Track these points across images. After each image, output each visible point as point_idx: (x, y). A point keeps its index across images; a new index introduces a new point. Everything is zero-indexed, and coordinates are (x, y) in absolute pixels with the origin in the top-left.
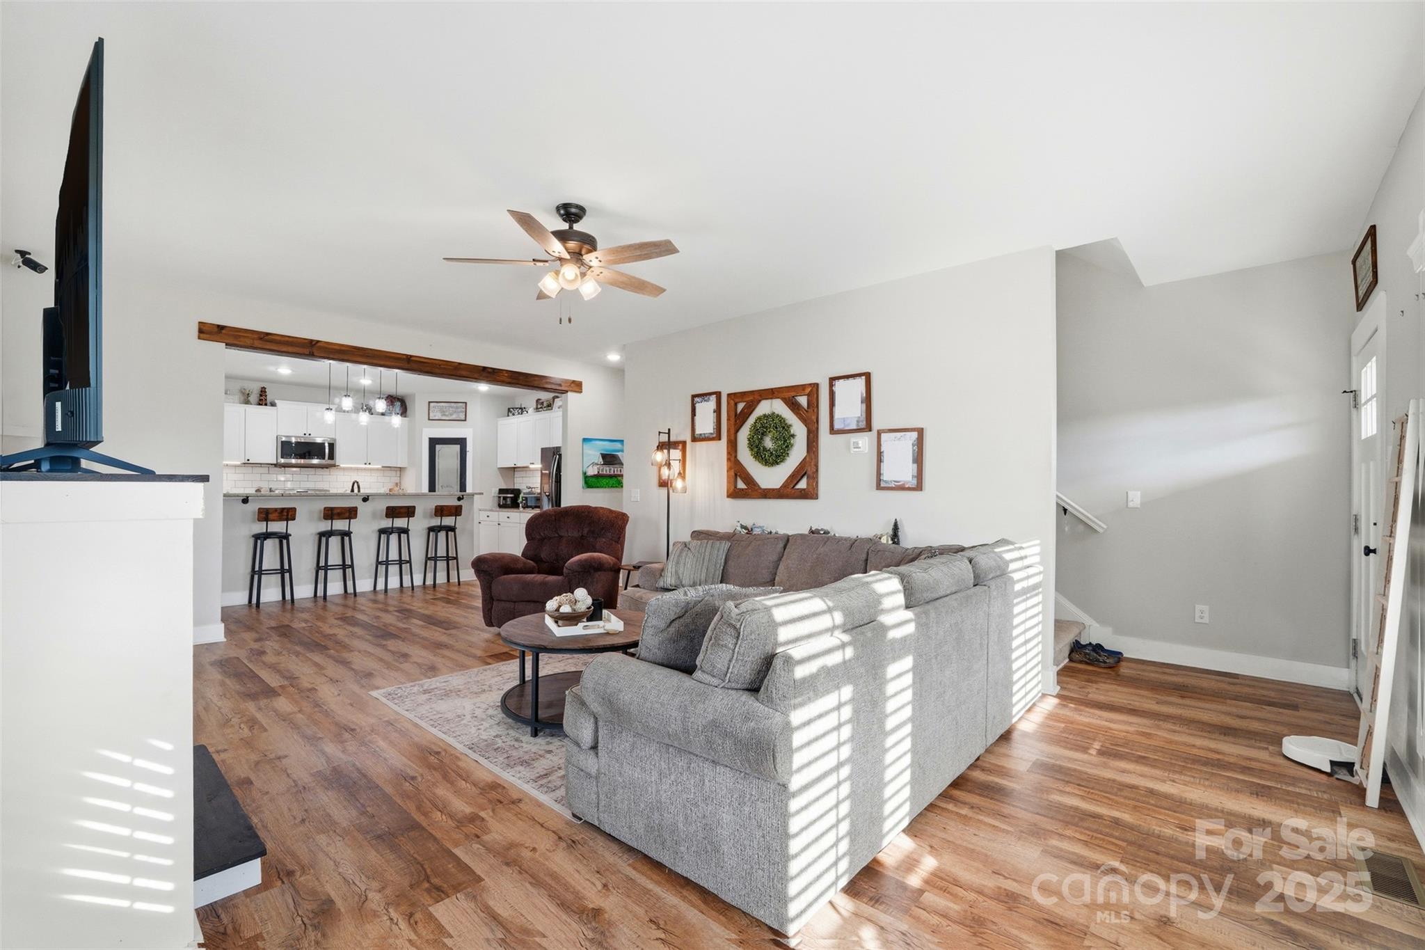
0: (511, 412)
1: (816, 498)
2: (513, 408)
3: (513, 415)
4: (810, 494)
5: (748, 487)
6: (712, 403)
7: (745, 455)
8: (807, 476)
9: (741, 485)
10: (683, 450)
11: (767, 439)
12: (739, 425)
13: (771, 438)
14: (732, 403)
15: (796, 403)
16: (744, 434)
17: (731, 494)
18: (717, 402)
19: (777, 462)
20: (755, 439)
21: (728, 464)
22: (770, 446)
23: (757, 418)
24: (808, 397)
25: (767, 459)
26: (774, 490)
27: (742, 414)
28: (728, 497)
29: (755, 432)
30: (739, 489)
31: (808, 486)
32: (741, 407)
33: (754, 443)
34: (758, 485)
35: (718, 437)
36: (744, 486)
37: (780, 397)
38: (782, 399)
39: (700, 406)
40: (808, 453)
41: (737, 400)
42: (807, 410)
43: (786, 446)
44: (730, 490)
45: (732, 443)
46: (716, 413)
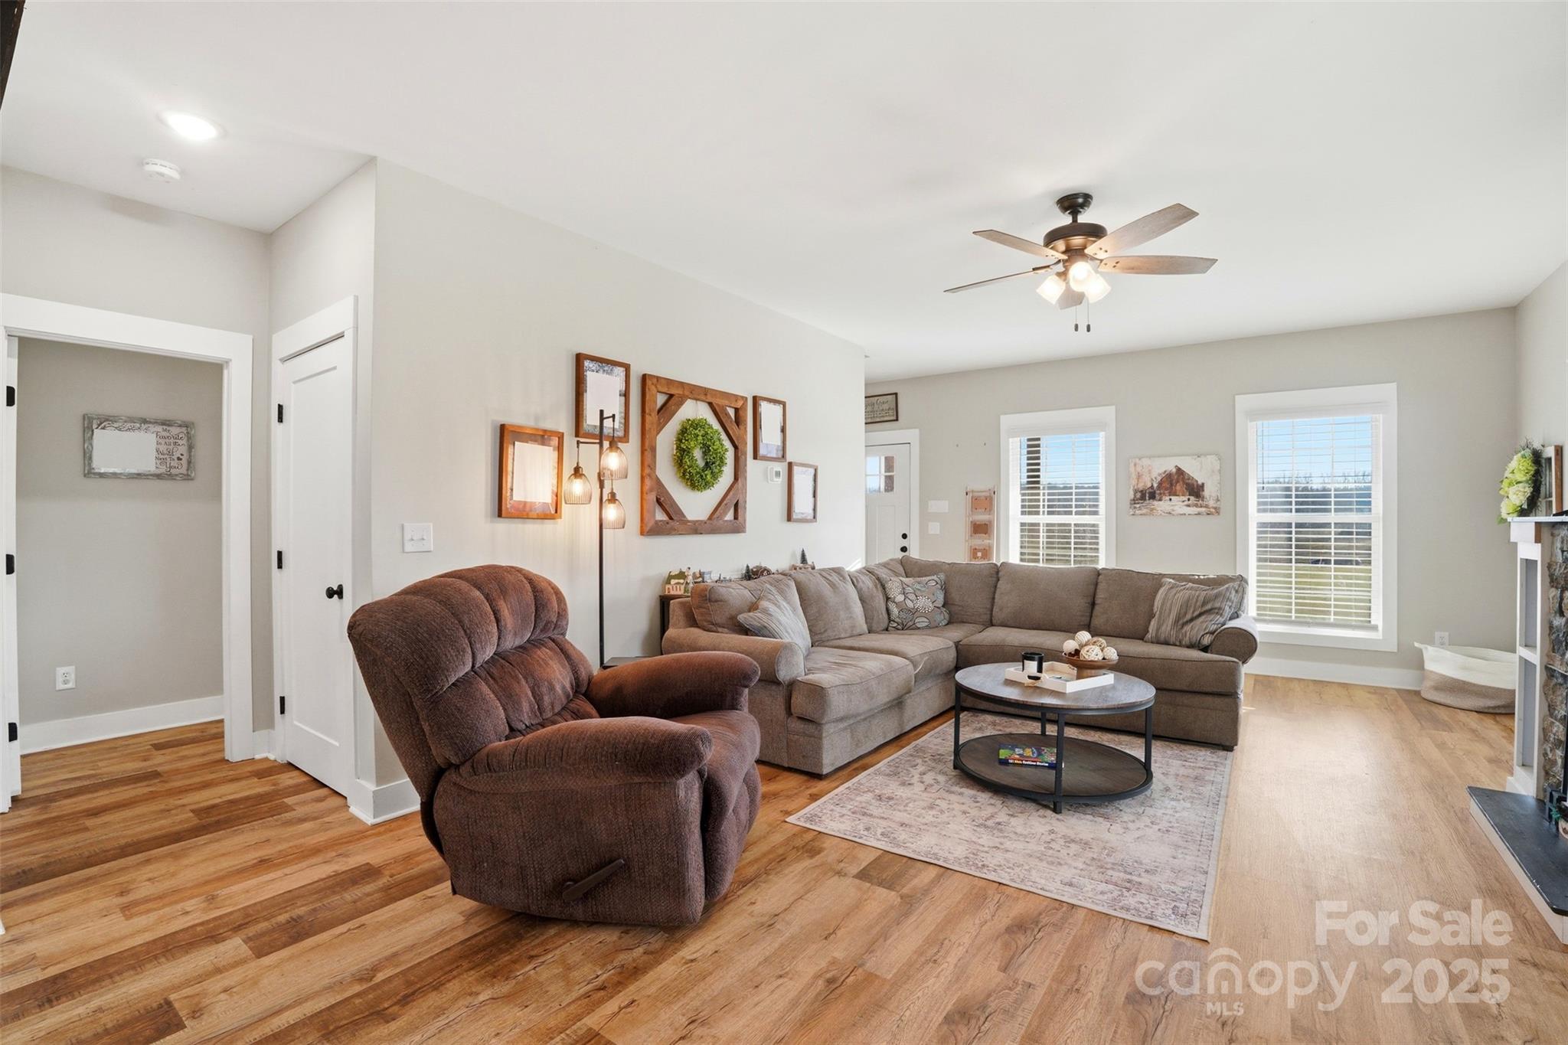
1: (744, 532)
4: (737, 527)
5: (671, 518)
6: (617, 379)
7: (665, 471)
8: (736, 506)
9: (660, 516)
10: (560, 449)
11: (697, 454)
12: (661, 427)
13: (703, 452)
14: (647, 390)
15: (727, 415)
16: (665, 441)
17: (650, 530)
18: (626, 381)
19: (707, 485)
20: (684, 450)
21: (648, 482)
22: (701, 463)
23: (684, 422)
24: (737, 410)
25: (696, 480)
26: (705, 523)
27: (666, 411)
28: (642, 533)
29: (681, 441)
30: (657, 522)
31: (736, 518)
32: (661, 399)
33: (682, 456)
34: (684, 516)
35: (625, 438)
36: (665, 518)
37: (710, 401)
38: (710, 404)
39: (594, 378)
40: (736, 478)
41: (660, 389)
42: (738, 426)
43: (719, 465)
44: (650, 524)
45: (647, 451)
46: (623, 398)
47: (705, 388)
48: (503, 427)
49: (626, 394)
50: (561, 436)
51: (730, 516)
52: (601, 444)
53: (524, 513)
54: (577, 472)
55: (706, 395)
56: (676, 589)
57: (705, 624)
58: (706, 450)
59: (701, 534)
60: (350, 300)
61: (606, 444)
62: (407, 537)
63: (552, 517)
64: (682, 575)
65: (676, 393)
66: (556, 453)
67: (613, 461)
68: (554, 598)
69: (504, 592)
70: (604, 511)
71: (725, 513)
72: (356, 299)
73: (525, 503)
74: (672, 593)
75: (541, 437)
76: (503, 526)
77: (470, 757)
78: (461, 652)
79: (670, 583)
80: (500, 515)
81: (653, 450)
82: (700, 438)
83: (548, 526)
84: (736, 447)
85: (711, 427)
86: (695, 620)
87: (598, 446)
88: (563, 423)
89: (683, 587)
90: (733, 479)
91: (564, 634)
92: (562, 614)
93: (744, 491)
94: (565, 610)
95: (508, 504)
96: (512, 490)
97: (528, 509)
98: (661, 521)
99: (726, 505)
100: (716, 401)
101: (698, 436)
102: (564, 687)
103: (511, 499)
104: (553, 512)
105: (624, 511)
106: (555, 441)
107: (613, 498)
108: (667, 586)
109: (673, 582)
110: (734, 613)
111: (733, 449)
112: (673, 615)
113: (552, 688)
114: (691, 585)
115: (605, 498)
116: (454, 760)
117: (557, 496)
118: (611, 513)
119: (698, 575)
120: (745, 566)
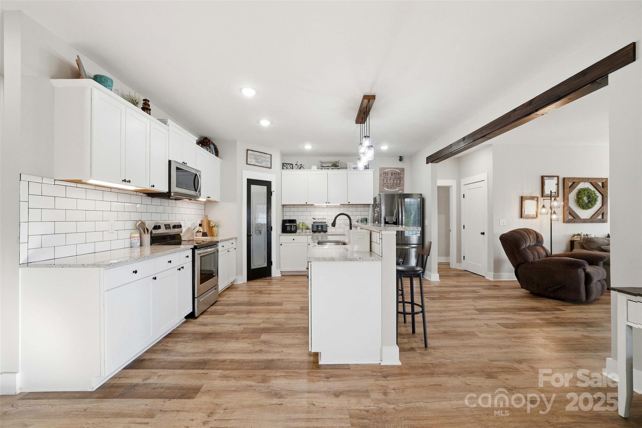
0: (285, 166)
2: (286, 164)
3: (287, 168)
4: (603, 221)
5: (574, 218)
6: (555, 181)
7: (572, 204)
8: (603, 214)
9: (570, 217)
10: (537, 201)
11: (585, 199)
12: (570, 192)
13: (588, 198)
14: (565, 182)
15: (598, 185)
16: (572, 196)
17: (566, 221)
18: (558, 180)
19: (589, 208)
20: (580, 198)
21: (566, 208)
22: (586, 201)
23: (579, 189)
24: (603, 183)
25: (585, 207)
26: (589, 219)
27: (572, 187)
28: (564, 222)
29: (578, 195)
30: (569, 219)
31: (603, 217)
32: (570, 184)
33: (579, 200)
34: (580, 217)
35: (558, 196)
36: (572, 218)
37: (590, 182)
38: (591, 183)
39: (547, 182)
40: (603, 205)
41: (570, 181)
42: (603, 188)
43: (594, 201)
44: (566, 220)
45: (565, 199)
46: (557, 185)
47: (588, 178)
48: (522, 197)
49: (558, 184)
50: (538, 198)
51: (600, 217)
52: (551, 199)
53: (528, 217)
54: (544, 206)
55: (589, 180)
56: (576, 238)
57: (588, 248)
58: (589, 197)
59: (587, 223)
60: (487, 174)
61: (553, 199)
62: (500, 222)
63: (536, 218)
64: (579, 235)
65: (575, 182)
66: (536, 202)
67: (555, 204)
68: (540, 236)
69: (530, 233)
70: (552, 216)
71: (598, 216)
72: (488, 173)
73: (528, 214)
74: (575, 240)
75: (532, 198)
76: (522, 220)
77: (526, 261)
78: (524, 243)
79: (574, 237)
80: (521, 217)
81: (568, 199)
82: (586, 194)
83: (534, 220)
84: (602, 195)
85: (590, 190)
86: (584, 247)
87: (550, 200)
88: (538, 194)
89: (579, 238)
90: (601, 205)
91: (542, 245)
92: (542, 240)
93: (607, 209)
94: (543, 239)
95: (523, 215)
96: (524, 211)
97: (529, 216)
98: (570, 219)
99: (598, 214)
100: (592, 182)
101: (585, 193)
102: (544, 255)
103: (524, 213)
104: (536, 216)
105: (558, 216)
106: (536, 199)
107: (555, 213)
108: (573, 238)
109: (575, 236)
110: (600, 246)
111: (601, 195)
112: (576, 246)
113: (542, 255)
114: (582, 238)
115: (552, 213)
116: (523, 262)
117: (537, 212)
118: (554, 217)
119: (586, 235)
120: (607, 234)
